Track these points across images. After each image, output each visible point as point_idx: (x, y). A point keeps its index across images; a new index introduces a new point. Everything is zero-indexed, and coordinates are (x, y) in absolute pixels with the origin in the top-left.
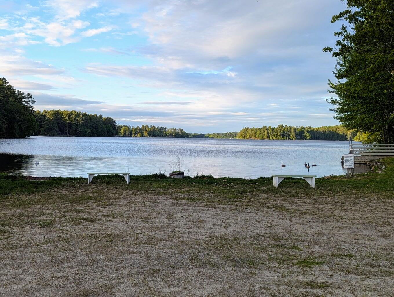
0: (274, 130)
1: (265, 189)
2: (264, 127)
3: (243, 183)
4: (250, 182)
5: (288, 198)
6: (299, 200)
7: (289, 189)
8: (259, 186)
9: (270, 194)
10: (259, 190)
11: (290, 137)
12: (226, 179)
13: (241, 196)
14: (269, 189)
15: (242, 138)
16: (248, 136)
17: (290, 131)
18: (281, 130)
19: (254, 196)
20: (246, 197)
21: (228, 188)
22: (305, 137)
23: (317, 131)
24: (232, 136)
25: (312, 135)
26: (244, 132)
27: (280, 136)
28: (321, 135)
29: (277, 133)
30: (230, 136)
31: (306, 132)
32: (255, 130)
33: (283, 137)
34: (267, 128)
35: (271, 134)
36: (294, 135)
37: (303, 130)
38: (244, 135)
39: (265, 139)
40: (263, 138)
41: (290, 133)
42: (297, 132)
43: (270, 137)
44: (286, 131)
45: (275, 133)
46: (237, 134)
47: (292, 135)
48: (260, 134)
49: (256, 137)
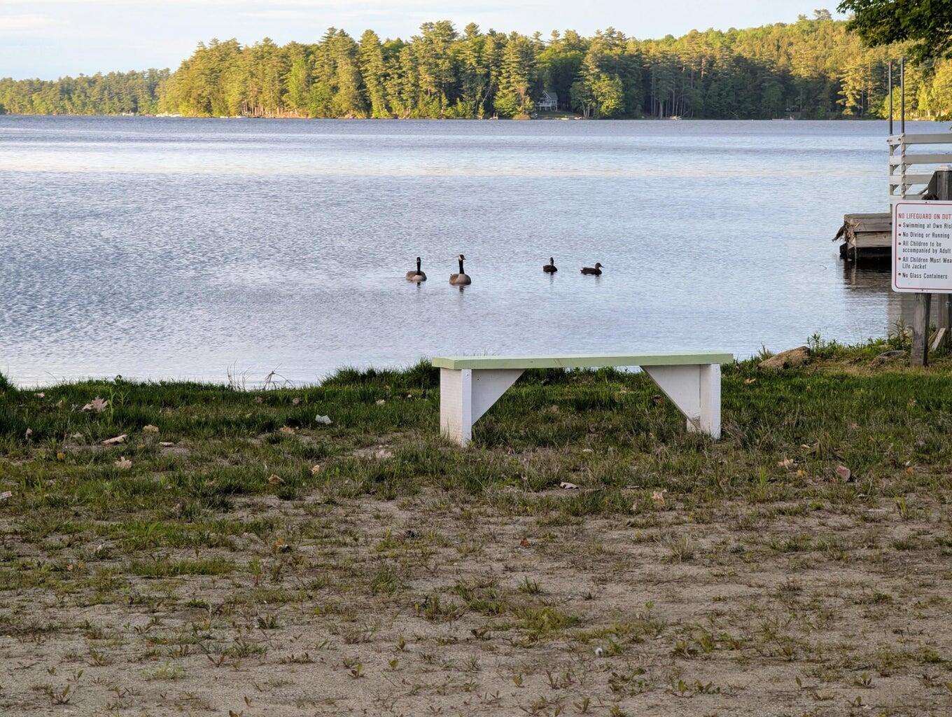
0: (397, 58)
1: (388, 462)
2: (338, 39)
3: (228, 424)
4: (272, 413)
5: (556, 523)
6: (639, 541)
7: (550, 452)
8: (342, 435)
9: (430, 495)
10: (348, 470)
11: (499, 103)
12: (105, 396)
13: (221, 526)
14: (415, 458)
15: (191, 113)
16: (233, 97)
17: (498, 62)
18: (438, 57)
19: (316, 521)
20: (256, 528)
21: (125, 463)
22: (587, 97)
23: (658, 63)
24: (128, 97)
25: (633, 85)
26: (207, 72)
27: (435, 93)
28: (687, 86)
29: (417, 78)
30: (116, 100)
31: (597, 70)
32: (275, 60)
33: (452, 103)
34: (350, 46)
35: (377, 80)
36: (522, 88)
37: (573, 52)
38: (209, 89)
39: (344, 115)
40: (326, 107)
41: (497, 77)
42: (538, 65)
43: (371, 103)
44: (473, 61)
45: (400, 76)
46: (161, 82)
47: (511, 89)
48: (308, 86)
49: (281, 101)
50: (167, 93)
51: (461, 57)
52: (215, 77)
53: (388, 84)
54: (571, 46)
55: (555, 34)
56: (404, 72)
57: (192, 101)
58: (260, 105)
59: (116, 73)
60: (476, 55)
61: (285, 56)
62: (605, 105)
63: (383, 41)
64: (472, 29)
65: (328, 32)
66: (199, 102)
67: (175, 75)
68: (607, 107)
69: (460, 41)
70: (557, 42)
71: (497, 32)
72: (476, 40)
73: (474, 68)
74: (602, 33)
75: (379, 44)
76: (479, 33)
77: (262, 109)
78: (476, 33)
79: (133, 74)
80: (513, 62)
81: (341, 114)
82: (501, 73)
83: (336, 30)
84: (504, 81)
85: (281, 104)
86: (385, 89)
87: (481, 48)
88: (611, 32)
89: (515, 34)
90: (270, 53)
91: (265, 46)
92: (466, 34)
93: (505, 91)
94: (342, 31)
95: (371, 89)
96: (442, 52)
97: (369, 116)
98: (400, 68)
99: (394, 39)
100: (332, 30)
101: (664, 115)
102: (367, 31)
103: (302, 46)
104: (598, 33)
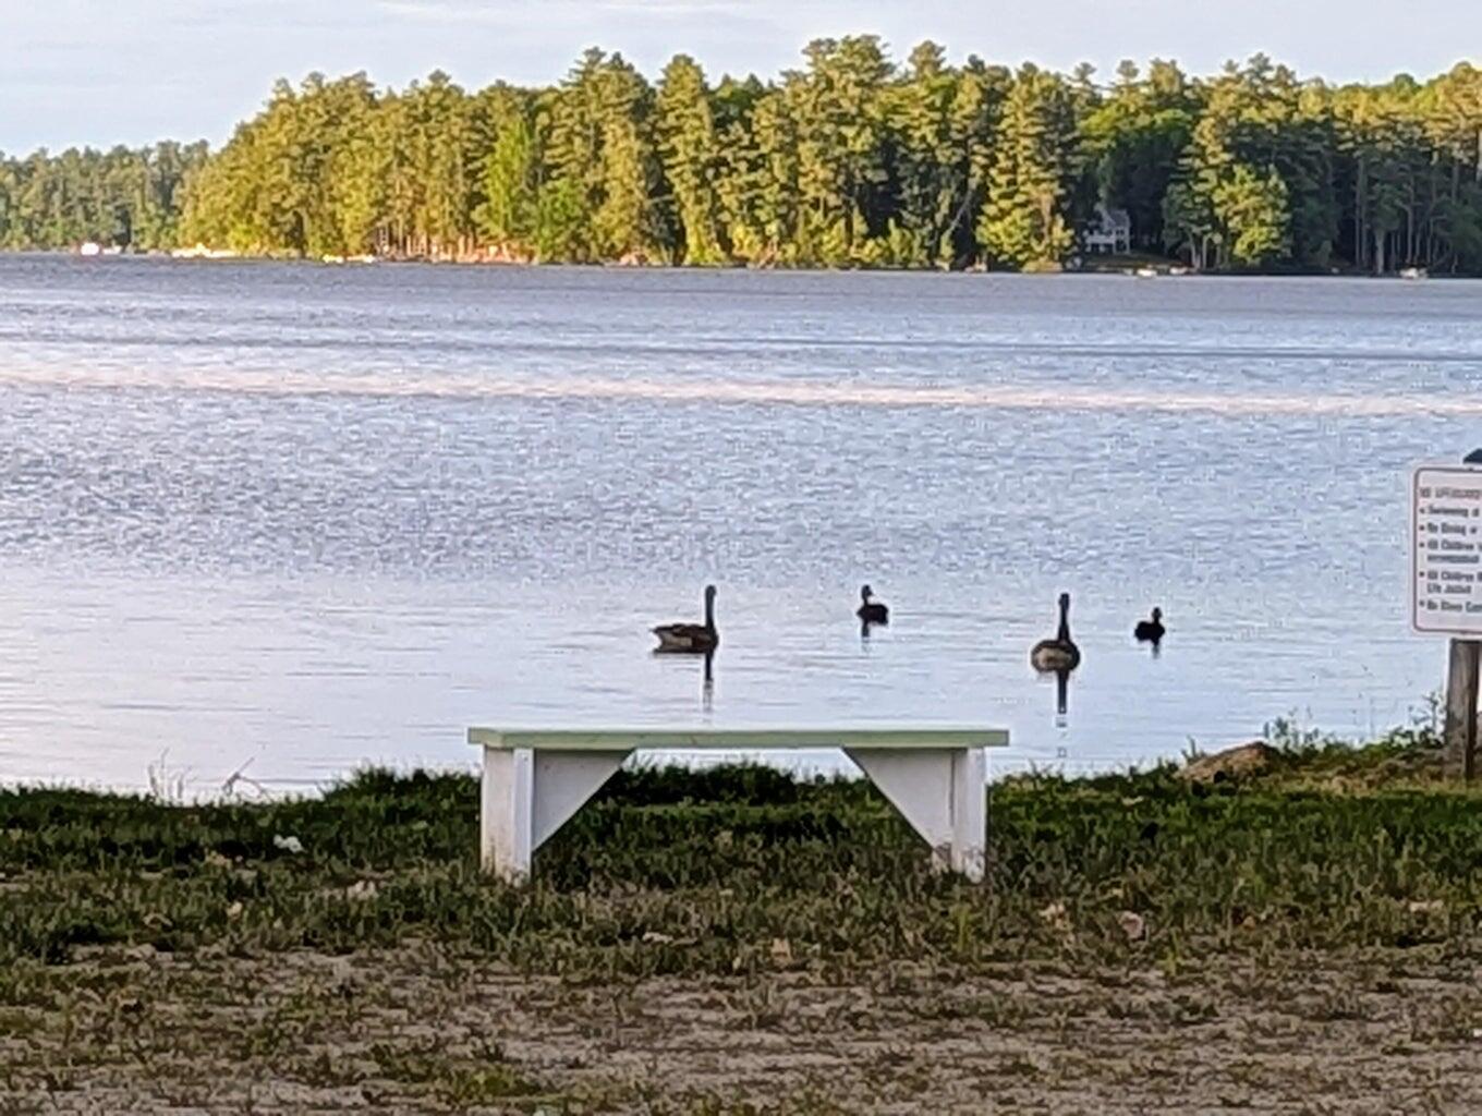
0: (748, 123)
2: (606, 76)
15: (256, 248)
17: (987, 134)
22: (1200, 222)
23: (1374, 142)
24: (109, 208)
25: (1311, 193)
26: (296, 151)
27: (837, 208)
28: (1444, 197)
29: (794, 173)
30: (79, 215)
31: (1226, 157)
32: (457, 125)
33: (877, 230)
34: (635, 94)
35: (696, 173)
36: (1045, 197)
37: (1169, 114)
38: (298, 191)
39: (618, 257)
40: (575, 237)
41: (985, 168)
42: (1084, 144)
43: (683, 230)
44: (928, 132)
45: (753, 166)
46: (186, 175)
47: (1019, 198)
48: (533, 187)
49: (468, 220)
50: (202, 198)
51: (898, 122)
52: (313, 163)
53: (724, 186)
54: (1164, 101)
55: (1128, 69)
56: (762, 156)
57: (258, 219)
58: (419, 230)
59: (82, 151)
60: (937, 116)
61: (482, 115)
62: (1246, 238)
63: (714, 83)
64: (928, 55)
65: (585, 60)
66: (274, 223)
67: (219, 158)
68: (1251, 246)
69: (899, 83)
70: (1133, 88)
71: (988, 63)
72: (936, 83)
73: (930, 149)
74: (1241, 69)
75: (705, 90)
76: (944, 66)
77: (423, 240)
78: (938, 64)
79: (121, 152)
80: (1026, 135)
81: (614, 254)
82: (993, 161)
83: (603, 55)
84: (1002, 179)
85: (468, 227)
86: (716, 197)
87: (947, 100)
88: (1262, 64)
89: (1030, 67)
90: (445, 109)
91: (433, 90)
92: (912, 68)
93: (1005, 204)
94: (617, 57)
95: (683, 196)
96: (854, 111)
97: (678, 261)
98: (754, 146)
99: (741, 78)
100: (595, 54)
101: (1386, 267)
102: (676, 59)
103: (522, 92)
104: (1231, 67)
